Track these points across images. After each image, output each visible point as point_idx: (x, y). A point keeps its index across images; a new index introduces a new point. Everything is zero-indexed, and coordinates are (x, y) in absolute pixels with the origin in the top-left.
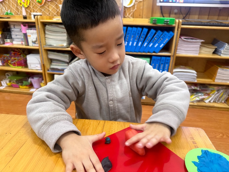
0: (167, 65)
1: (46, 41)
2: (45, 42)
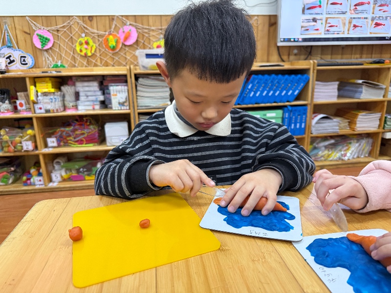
0: (304, 116)
1: (138, 100)
2: (137, 102)
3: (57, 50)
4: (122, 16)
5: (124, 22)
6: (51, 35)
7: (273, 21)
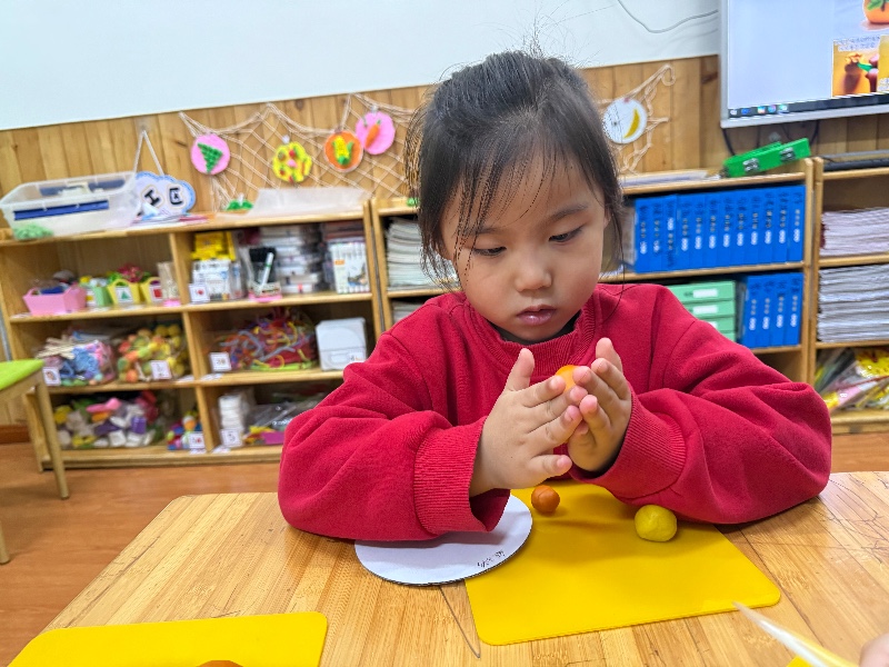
0: (795, 298)
1: (390, 272)
2: (388, 275)
3: (237, 173)
4: (362, 93)
5: (367, 105)
6: (224, 143)
7: (709, 69)
